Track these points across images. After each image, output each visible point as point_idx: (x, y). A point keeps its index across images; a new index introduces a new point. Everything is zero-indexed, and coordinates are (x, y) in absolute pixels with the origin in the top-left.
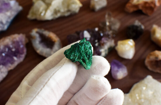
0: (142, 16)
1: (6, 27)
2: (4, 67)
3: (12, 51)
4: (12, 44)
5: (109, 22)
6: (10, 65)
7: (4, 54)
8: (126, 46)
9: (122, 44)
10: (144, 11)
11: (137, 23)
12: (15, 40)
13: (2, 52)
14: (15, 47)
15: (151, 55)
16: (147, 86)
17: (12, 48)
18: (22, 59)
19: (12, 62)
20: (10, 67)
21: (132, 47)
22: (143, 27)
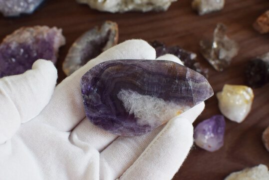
1: (32, 8)
8: (238, 97)
12: (40, 37)
21: (247, 102)
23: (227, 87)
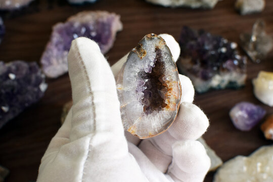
5: (257, 37)
7: (76, 36)
8: (271, 82)
9: (266, 78)
12: (100, 20)
13: (75, 33)
14: (97, 31)
17: (93, 31)
23: (262, 74)
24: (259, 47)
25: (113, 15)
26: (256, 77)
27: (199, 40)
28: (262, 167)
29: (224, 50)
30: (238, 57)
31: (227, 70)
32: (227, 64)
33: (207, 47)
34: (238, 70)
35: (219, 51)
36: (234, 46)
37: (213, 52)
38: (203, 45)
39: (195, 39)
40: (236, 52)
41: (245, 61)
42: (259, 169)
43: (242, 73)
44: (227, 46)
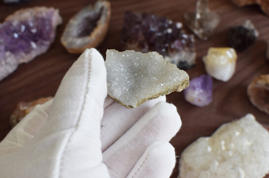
0: (260, 17)
2: (13, 56)
3: (31, 33)
4: (33, 22)
5: (201, 14)
6: (23, 54)
7: (16, 35)
8: (222, 57)
9: (216, 53)
10: (263, 9)
11: (248, 24)
12: (40, 16)
13: (15, 31)
14: (37, 27)
15: (260, 78)
16: (242, 131)
17: (32, 28)
18: (44, 49)
19: (28, 50)
20: (23, 58)
21: (231, 61)
22: (257, 34)
23: (212, 50)
24: (205, 24)
25: (52, 9)
26: (206, 54)
27: (144, 23)
28: (226, 145)
29: (170, 31)
30: (185, 36)
31: (176, 51)
32: (175, 45)
33: (153, 29)
34: (187, 49)
35: (165, 32)
36: (179, 25)
37: (159, 34)
38: (149, 27)
39: (140, 23)
40: (183, 32)
41: (193, 40)
42: (223, 148)
43: (191, 51)
44: (173, 26)
